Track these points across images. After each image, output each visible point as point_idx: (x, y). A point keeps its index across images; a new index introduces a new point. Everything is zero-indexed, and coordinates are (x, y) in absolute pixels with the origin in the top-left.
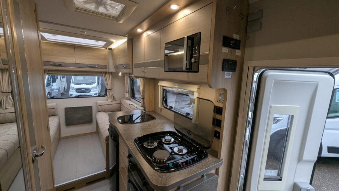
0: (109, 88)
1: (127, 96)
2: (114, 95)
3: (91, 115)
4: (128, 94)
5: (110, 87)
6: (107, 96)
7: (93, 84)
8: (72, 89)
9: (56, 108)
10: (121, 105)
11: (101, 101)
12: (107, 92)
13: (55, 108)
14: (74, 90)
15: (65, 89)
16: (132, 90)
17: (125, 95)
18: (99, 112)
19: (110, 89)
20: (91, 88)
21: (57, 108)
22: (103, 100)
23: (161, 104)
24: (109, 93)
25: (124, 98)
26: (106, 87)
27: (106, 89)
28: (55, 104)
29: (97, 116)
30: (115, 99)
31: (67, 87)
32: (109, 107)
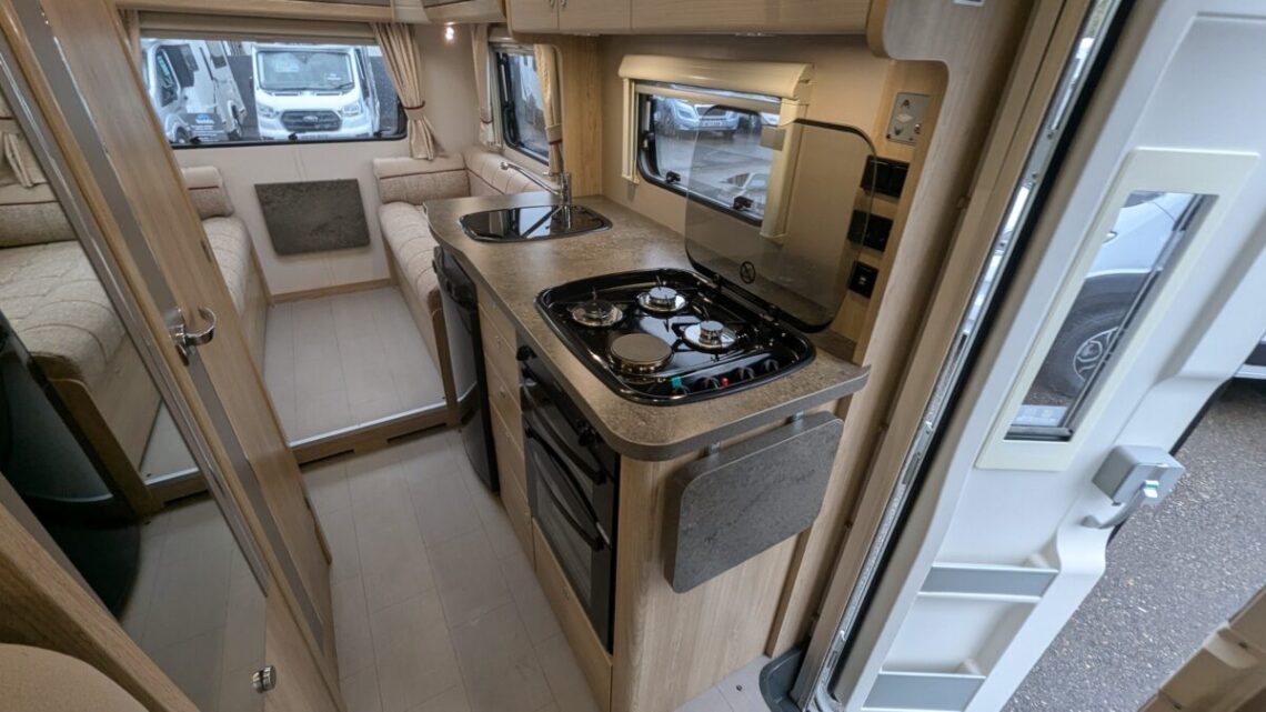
0: (411, 99)
1: (491, 139)
2: (437, 135)
3: (361, 216)
4: (491, 125)
5: (414, 98)
6: (407, 138)
7: (344, 93)
8: (268, 116)
9: (220, 185)
10: (467, 175)
11: (390, 157)
12: (406, 119)
13: (216, 187)
14: (275, 121)
15: (241, 117)
16: (509, 112)
17: (481, 134)
18: (388, 202)
19: (415, 105)
20: (340, 112)
21: (224, 184)
22: (397, 156)
23: (633, 164)
24: (415, 121)
25: (477, 144)
26: (398, 98)
27: (400, 106)
28: (210, 169)
29: (383, 222)
30: (443, 150)
31: (243, 108)
32: (425, 184)
